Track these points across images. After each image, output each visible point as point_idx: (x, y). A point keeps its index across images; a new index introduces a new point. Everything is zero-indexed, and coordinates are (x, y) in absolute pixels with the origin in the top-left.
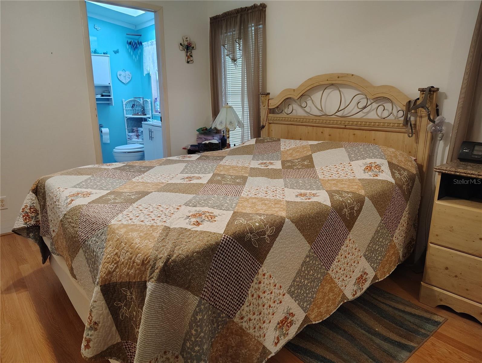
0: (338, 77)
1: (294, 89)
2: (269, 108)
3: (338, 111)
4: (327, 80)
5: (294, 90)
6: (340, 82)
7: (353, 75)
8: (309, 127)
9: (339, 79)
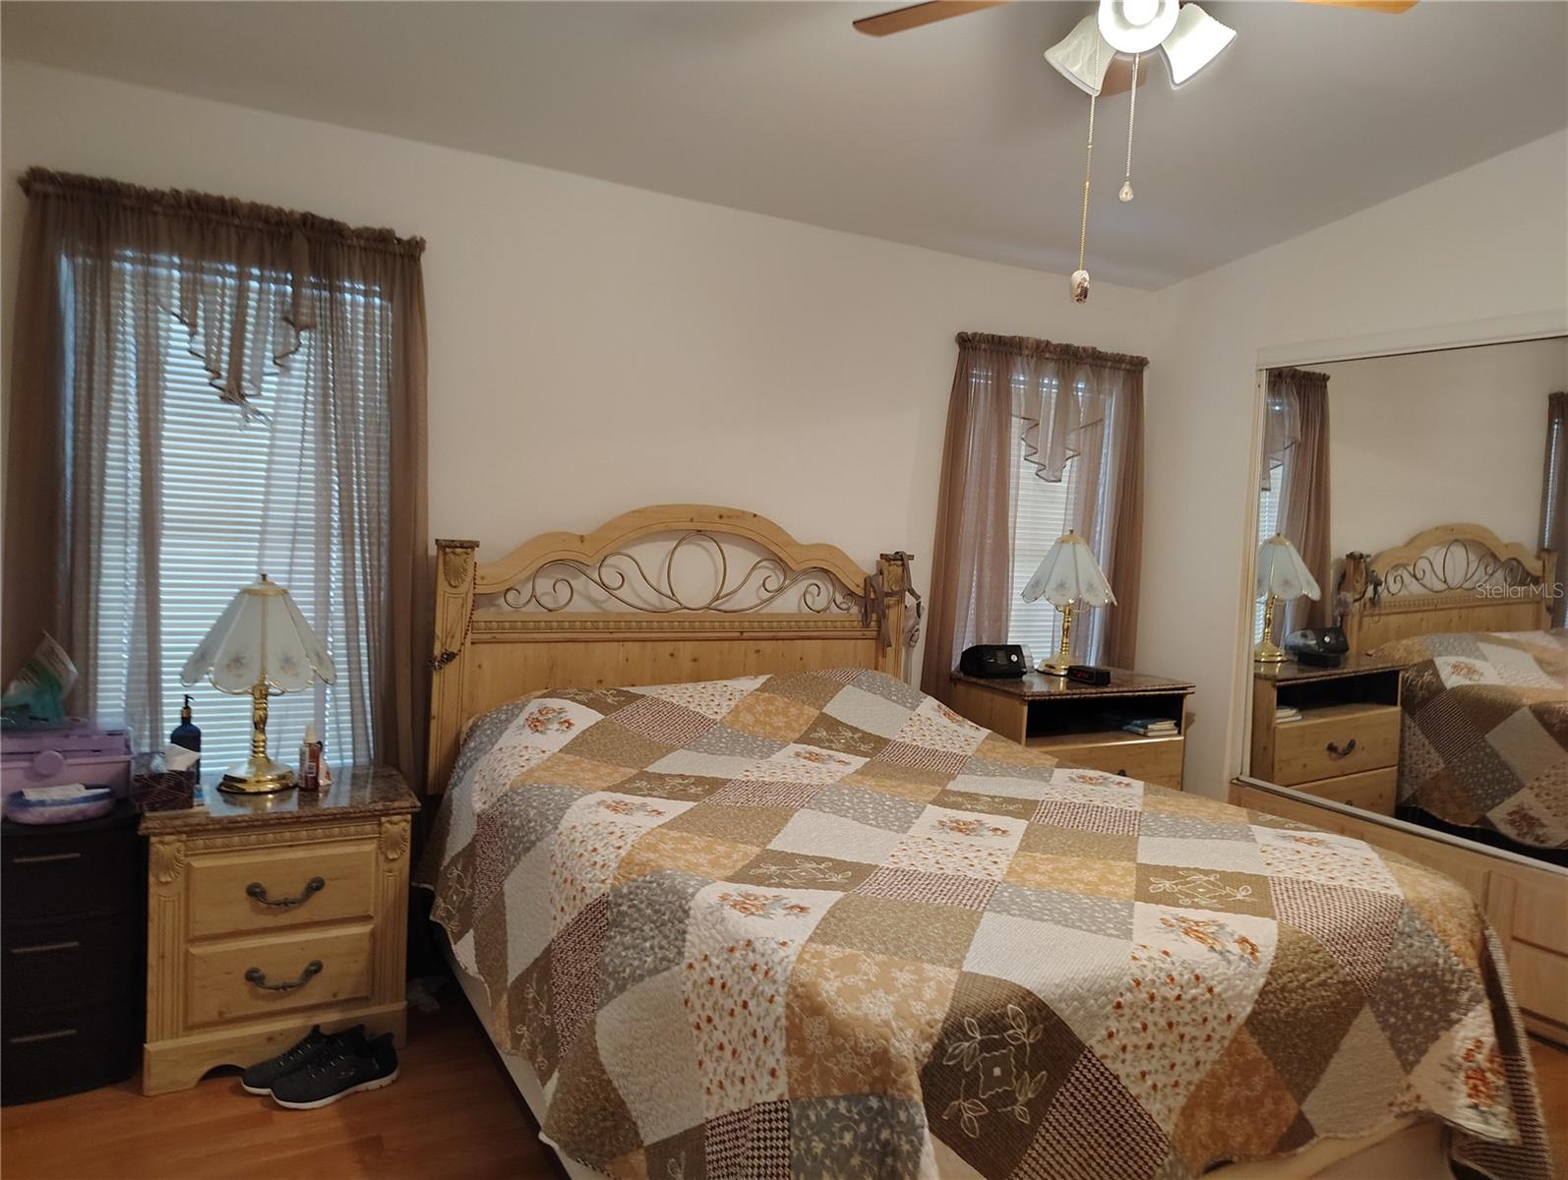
0: (721, 517)
1: (582, 536)
2: (477, 591)
3: (717, 598)
4: (692, 520)
5: (582, 538)
6: (724, 528)
7: (755, 516)
8: (628, 645)
9: (721, 521)
